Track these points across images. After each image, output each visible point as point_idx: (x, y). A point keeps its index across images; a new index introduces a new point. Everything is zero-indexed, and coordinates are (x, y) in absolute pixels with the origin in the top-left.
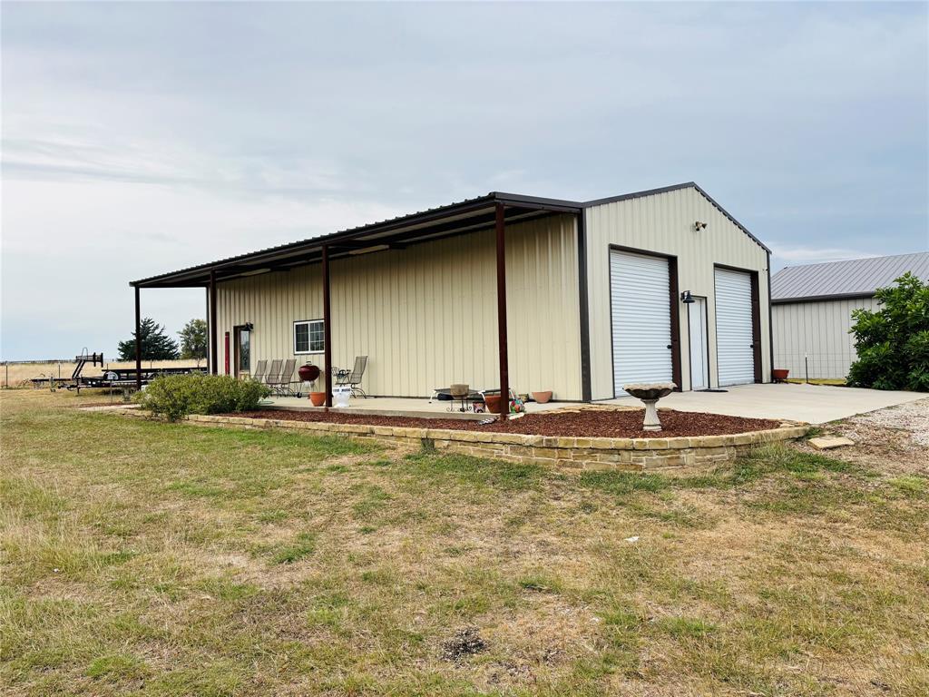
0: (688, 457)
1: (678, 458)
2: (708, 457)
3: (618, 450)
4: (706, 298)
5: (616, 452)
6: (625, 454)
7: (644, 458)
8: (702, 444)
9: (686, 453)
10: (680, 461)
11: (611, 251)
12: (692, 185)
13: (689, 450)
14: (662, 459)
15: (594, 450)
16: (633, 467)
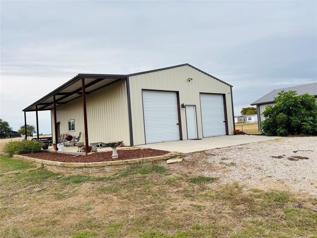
0: (108, 169)
1: (104, 169)
2: (117, 169)
3: (82, 167)
4: (195, 105)
5: (81, 168)
6: (84, 169)
7: (90, 170)
8: (113, 164)
9: (106, 167)
10: (105, 171)
11: (143, 91)
12: (187, 64)
13: (108, 166)
14: (97, 170)
15: (75, 168)
16: (87, 174)
